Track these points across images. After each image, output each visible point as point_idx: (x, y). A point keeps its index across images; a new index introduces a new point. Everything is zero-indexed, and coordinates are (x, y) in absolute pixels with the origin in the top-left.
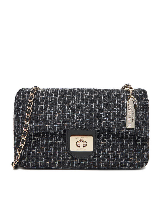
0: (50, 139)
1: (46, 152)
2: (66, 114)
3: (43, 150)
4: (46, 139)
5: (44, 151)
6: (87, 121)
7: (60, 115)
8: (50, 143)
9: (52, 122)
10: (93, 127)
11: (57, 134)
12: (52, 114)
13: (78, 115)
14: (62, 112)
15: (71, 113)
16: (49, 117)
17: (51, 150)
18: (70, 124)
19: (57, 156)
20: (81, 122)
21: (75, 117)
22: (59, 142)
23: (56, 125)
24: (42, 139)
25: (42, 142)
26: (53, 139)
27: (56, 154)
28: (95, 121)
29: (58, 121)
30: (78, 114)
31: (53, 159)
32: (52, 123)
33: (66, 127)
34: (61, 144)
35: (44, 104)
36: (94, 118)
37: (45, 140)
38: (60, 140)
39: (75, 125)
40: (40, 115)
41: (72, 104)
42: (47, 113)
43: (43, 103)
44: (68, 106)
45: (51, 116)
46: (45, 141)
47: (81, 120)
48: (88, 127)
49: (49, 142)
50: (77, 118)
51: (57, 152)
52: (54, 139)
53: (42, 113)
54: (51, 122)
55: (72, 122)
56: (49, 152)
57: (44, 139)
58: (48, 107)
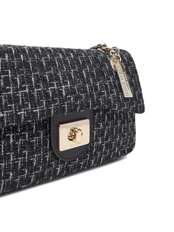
0: (21, 135)
1: (15, 161)
2: (49, 90)
3: (10, 159)
4: (13, 136)
5: (12, 159)
6: (81, 97)
7: (39, 91)
8: (21, 143)
9: (29, 105)
10: (91, 105)
11: (33, 125)
12: (27, 91)
13: (67, 89)
14: (41, 86)
15: (56, 87)
16: (22, 97)
17: (25, 156)
18: (58, 105)
19: (35, 164)
20: (73, 100)
21: (64, 94)
22: (36, 139)
23: (37, 109)
24: (4, 137)
25: (5, 143)
26: (27, 135)
27: (33, 161)
28: (92, 96)
29: (38, 102)
30: (67, 87)
31: (26, 172)
32: (30, 108)
33: (52, 112)
34: (39, 142)
35: (10, 72)
36: (89, 91)
37: (11, 139)
38: (39, 135)
39: (66, 106)
40: (5, 95)
41: (54, 71)
42: (17, 90)
43: (8, 71)
44: (48, 76)
45: (25, 93)
46: (11, 141)
47: (73, 97)
48: (84, 106)
49: (19, 141)
50: (67, 94)
51: (34, 157)
52: (29, 135)
53: (9, 90)
54: (27, 105)
55: (60, 102)
56: (21, 160)
57: (9, 137)
58: (18, 79)
